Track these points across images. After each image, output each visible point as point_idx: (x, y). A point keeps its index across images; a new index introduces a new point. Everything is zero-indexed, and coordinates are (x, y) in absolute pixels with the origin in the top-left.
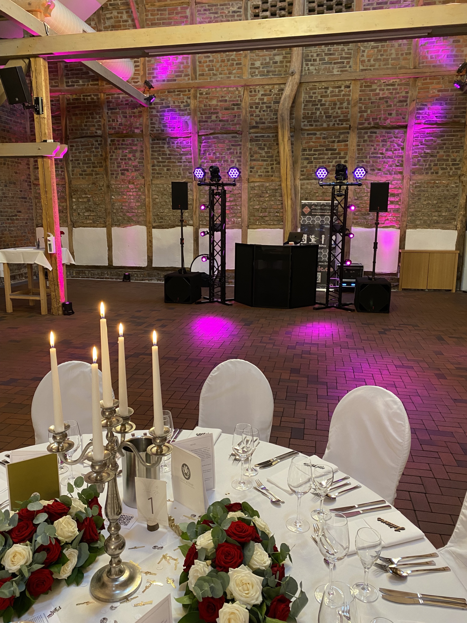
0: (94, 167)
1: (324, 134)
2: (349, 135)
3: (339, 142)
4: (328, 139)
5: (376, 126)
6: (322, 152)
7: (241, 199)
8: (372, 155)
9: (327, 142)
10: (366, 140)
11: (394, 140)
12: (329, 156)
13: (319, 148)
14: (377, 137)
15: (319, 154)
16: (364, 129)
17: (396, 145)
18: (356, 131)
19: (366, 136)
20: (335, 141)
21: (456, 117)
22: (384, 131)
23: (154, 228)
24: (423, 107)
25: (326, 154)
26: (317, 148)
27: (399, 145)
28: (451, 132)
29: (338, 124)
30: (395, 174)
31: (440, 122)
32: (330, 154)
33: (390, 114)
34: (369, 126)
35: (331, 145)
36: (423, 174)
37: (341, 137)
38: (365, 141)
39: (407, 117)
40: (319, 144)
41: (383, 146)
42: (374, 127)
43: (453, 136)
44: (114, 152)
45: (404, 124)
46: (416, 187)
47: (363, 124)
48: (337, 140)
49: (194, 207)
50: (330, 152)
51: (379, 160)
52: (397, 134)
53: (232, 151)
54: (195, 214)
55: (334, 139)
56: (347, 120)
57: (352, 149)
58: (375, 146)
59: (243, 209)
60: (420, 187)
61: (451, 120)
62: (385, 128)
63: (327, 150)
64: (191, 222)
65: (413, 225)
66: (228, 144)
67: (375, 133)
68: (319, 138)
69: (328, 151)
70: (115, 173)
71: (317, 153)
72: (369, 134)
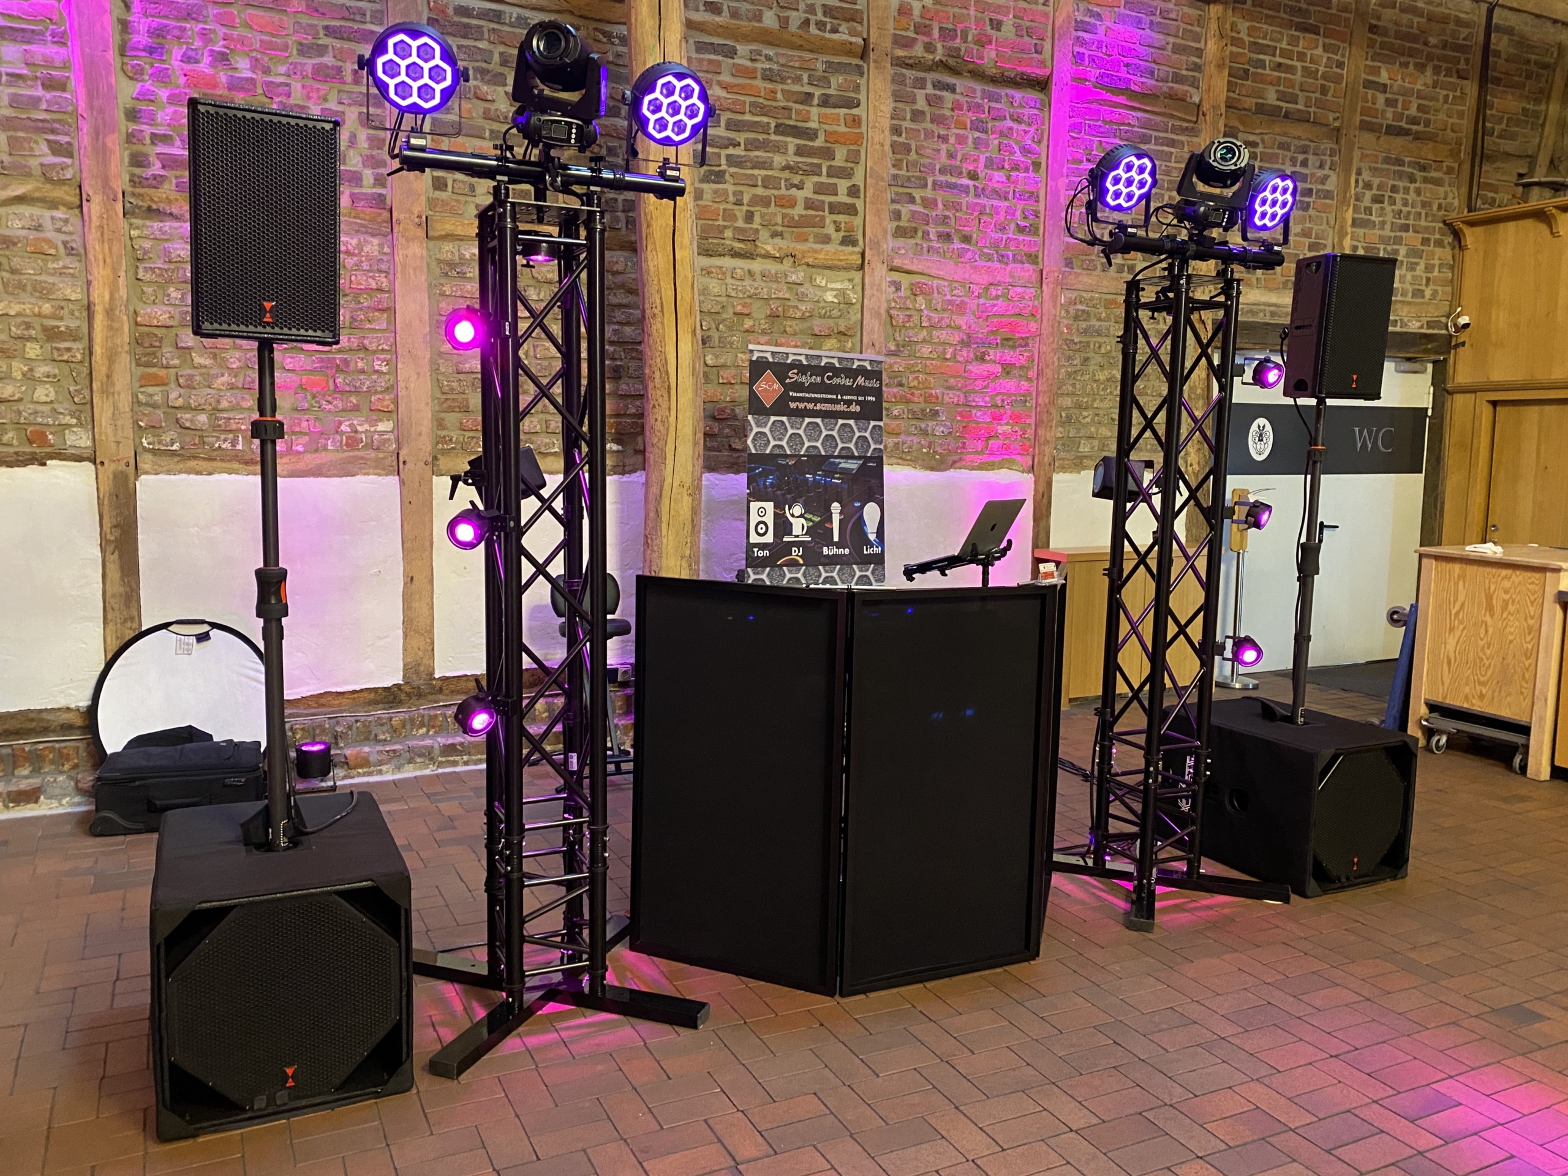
1: (769, 58)
2: (862, 82)
3: (825, 102)
4: (783, 80)
5: (951, 62)
6: (761, 137)
7: (392, 321)
8: (943, 178)
9: (779, 96)
10: (923, 113)
11: (1011, 129)
12: (792, 159)
13: (748, 117)
14: (957, 107)
15: (752, 145)
16: (910, 66)
17: (1016, 148)
18: (890, 70)
19: (920, 94)
20: (810, 95)
21: (1178, 79)
22: (979, 87)
24: (1092, 20)
25: (780, 149)
26: (739, 117)
27: (1026, 150)
28: (1167, 132)
29: (820, 25)
30: (1015, 260)
31: (1136, 88)
32: (791, 149)
33: (997, 25)
34: (931, 57)
35: (798, 112)
36: (1095, 269)
37: (833, 80)
38: (917, 115)
39: (1047, 46)
40: (748, 99)
41: (977, 143)
42: (942, 66)
43: (1172, 143)
45: (1038, 72)
46: (1076, 318)
47: (909, 43)
48: (818, 92)
49: (98, 349)
50: (792, 142)
51: (965, 200)
52: (1021, 106)
53: (328, 60)
54: (106, 392)
55: (808, 89)
56: (853, 17)
57: (876, 140)
58: (952, 140)
59: (405, 371)
60: (1086, 315)
61: (1165, 87)
62: (978, 74)
63: (781, 129)
64: (80, 439)
65: (1070, 456)
66: (305, 20)
67: (952, 89)
68: (750, 74)
69: (782, 134)
71: (741, 137)
72: (930, 90)
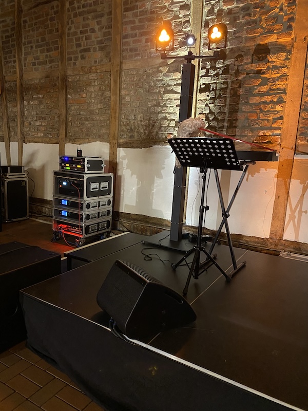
0: (48, 51)
23: (119, 146)
44: (72, 22)
70: (73, 56)
